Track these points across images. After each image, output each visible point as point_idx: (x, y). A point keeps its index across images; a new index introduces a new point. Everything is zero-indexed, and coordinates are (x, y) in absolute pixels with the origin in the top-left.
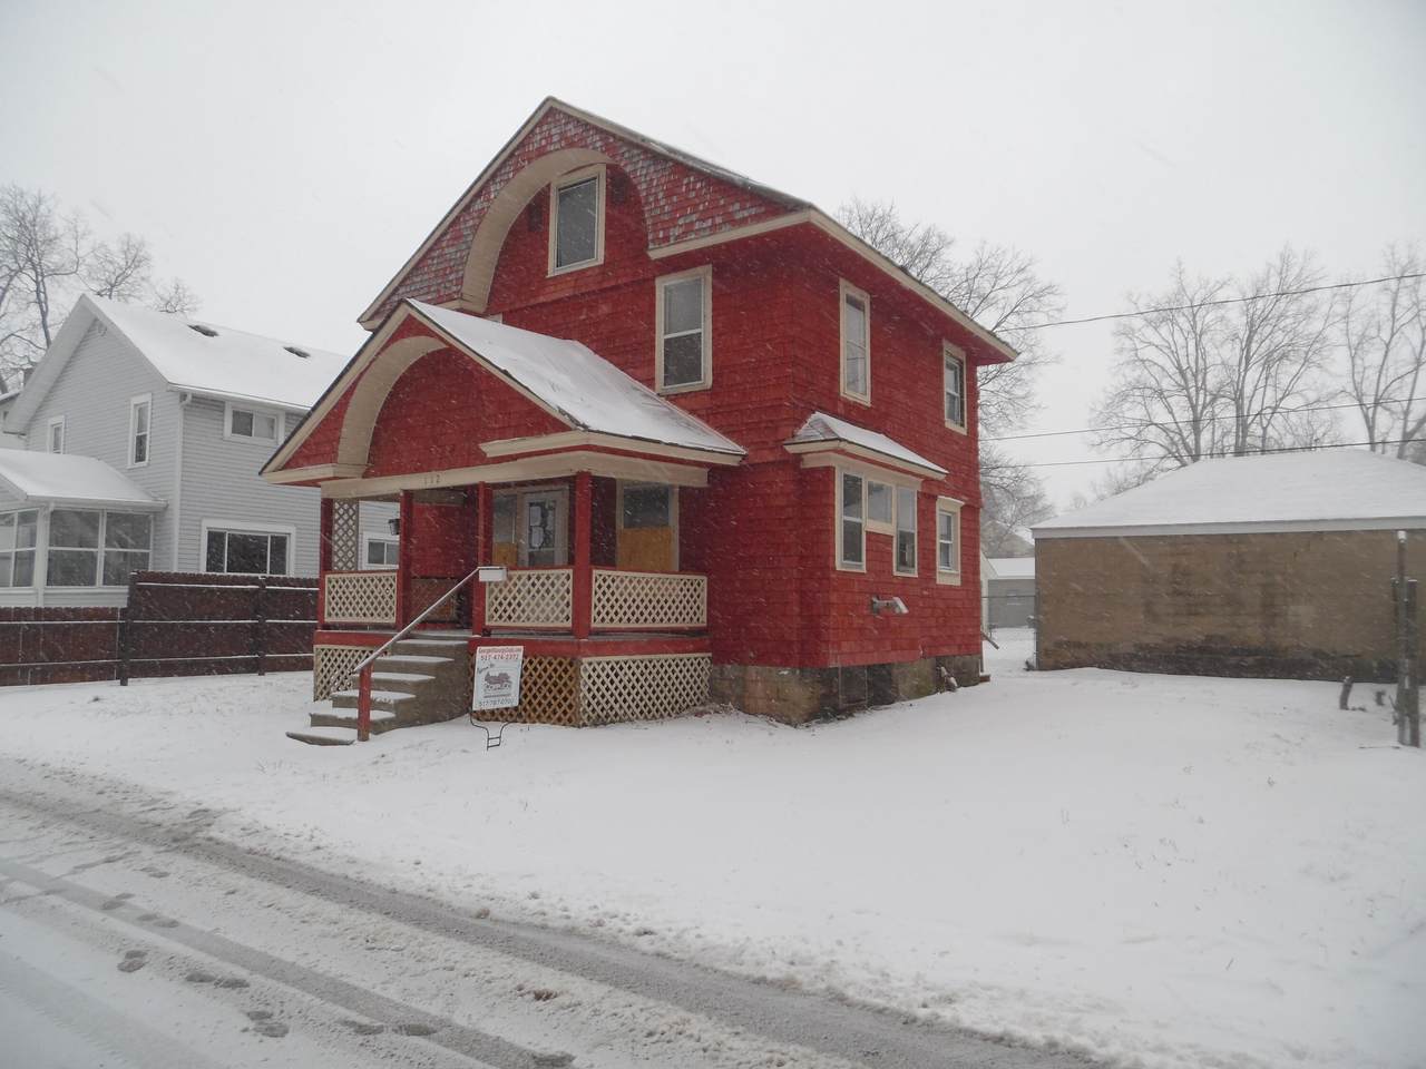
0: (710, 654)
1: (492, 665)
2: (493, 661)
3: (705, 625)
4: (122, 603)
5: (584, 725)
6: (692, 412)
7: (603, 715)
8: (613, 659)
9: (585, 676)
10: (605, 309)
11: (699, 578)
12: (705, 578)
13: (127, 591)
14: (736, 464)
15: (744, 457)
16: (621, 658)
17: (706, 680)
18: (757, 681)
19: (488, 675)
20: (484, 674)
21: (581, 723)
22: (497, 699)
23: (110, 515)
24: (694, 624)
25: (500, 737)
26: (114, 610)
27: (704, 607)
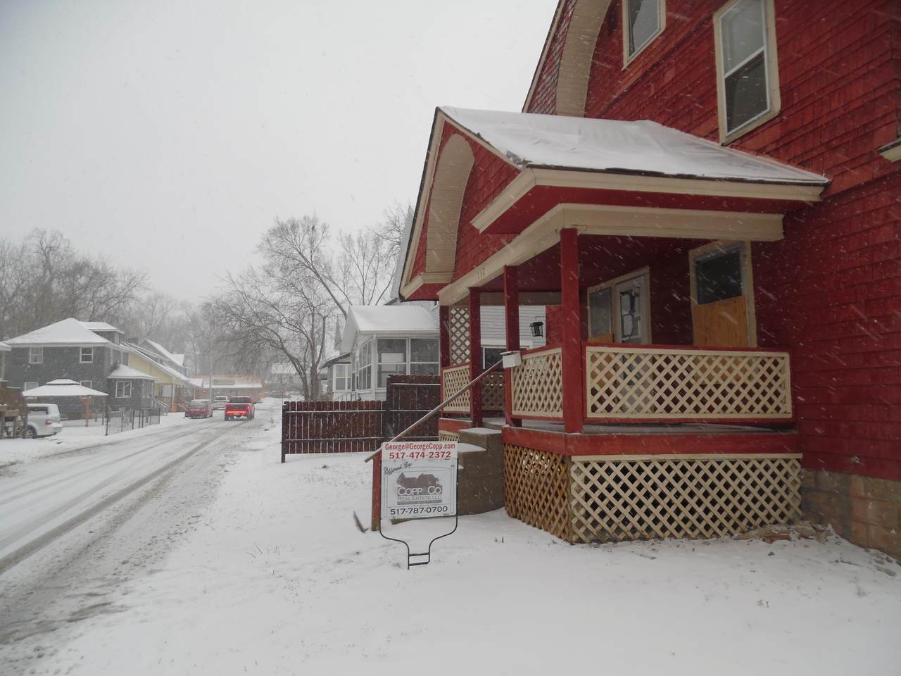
0: (800, 456)
1: (407, 465)
2: (410, 460)
3: (790, 416)
4: (383, 398)
5: (580, 541)
6: (759, 151)
7: (611, 530)
8: (625, 458)
9: (579, 480)
10: (670, 75)
11: (775, 355)
12: (786, 355)
13: (386, 391)
14: (816, 199)
15: (826, 186)
16: (639, 458)
17: (794, 489)
18: (865, 499)
19: (402, 476)
20: (396, 475)
21: (574, 538)
22: (418, 506)
23: (413, 340)
24: (771, 414)
25: (428, 554)
26: (379, 402)
27: (787, 393)
